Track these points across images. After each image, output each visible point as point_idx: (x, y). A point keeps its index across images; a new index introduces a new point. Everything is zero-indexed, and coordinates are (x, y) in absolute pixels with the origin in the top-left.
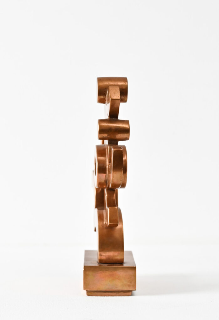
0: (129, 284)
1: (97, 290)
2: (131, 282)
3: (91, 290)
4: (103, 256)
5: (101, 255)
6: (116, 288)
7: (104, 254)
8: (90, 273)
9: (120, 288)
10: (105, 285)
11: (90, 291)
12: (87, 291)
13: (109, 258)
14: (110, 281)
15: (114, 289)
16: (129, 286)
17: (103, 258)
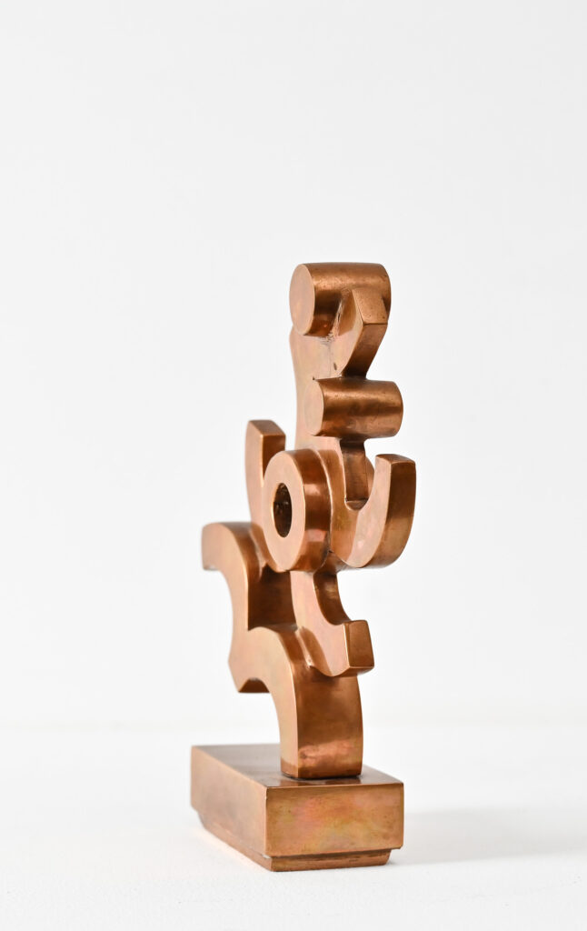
0: (385, 831)
1: (300, 853)
2: (390, 827)
3: (286, 854)
4: (311, 758)
5: (303, 756)
6: (353, 844)
7: (312, 754)
8: (284, 806)
9: (362, 845)
10: (321, 838)
11: (282, 857)
12: (273, 857)
13: (324, 763)
14: (335, 827)
15: (348, 848)
16: (386, 837)
17: (310, 763)
